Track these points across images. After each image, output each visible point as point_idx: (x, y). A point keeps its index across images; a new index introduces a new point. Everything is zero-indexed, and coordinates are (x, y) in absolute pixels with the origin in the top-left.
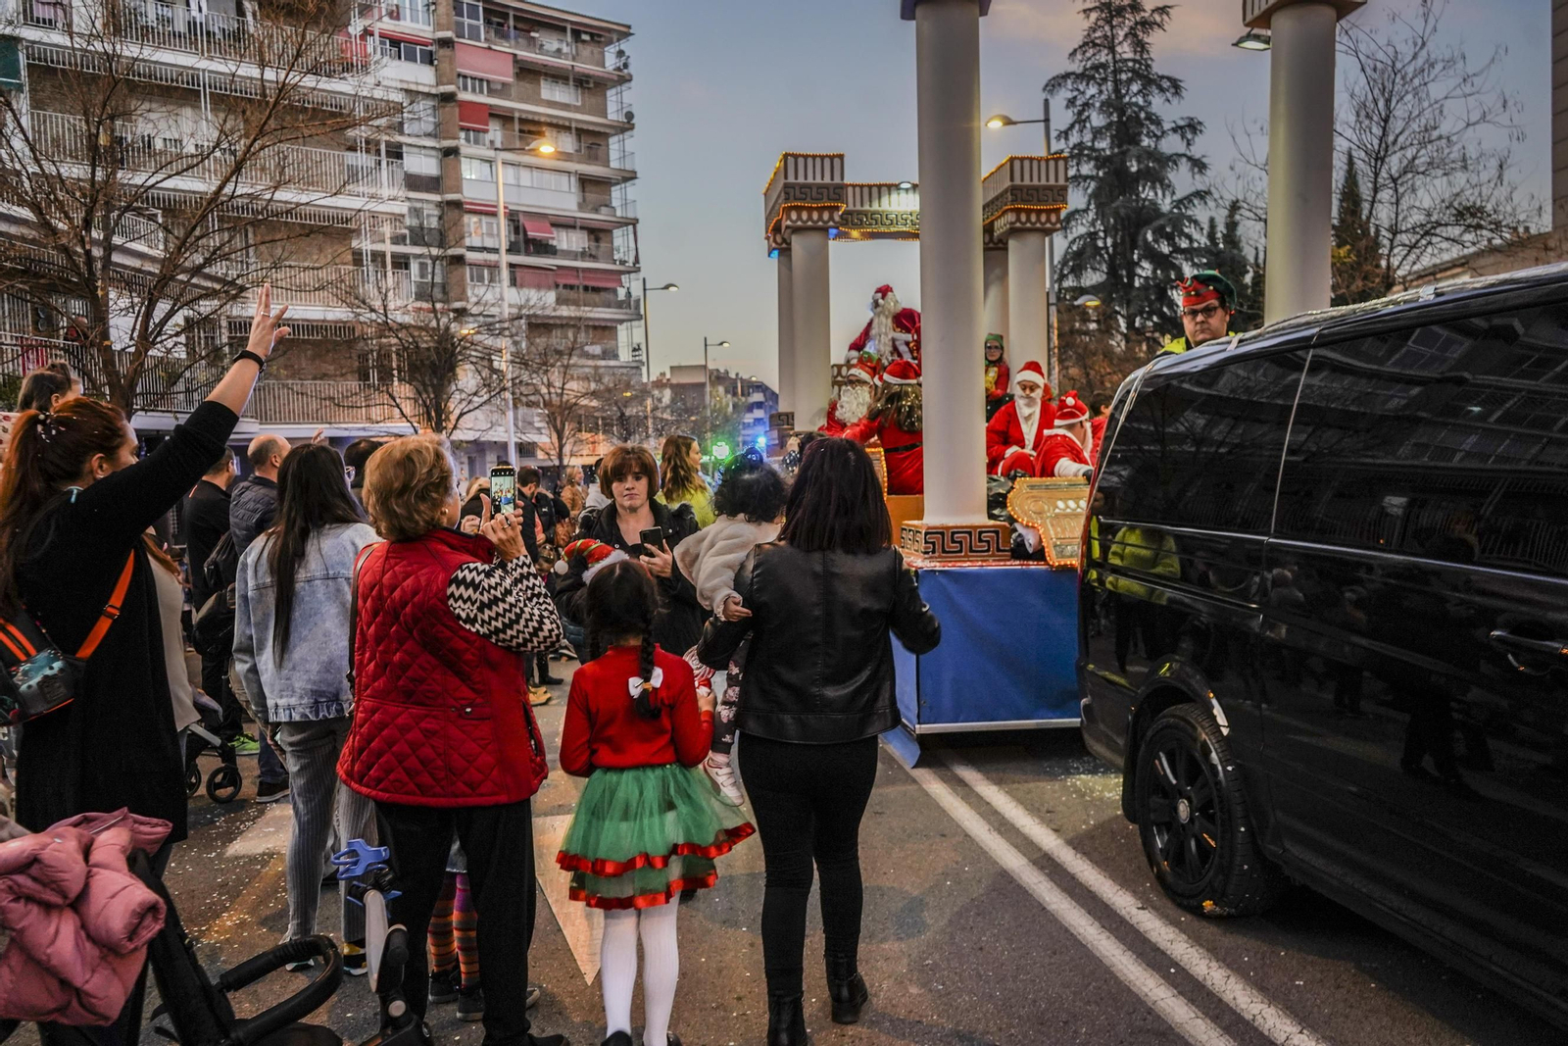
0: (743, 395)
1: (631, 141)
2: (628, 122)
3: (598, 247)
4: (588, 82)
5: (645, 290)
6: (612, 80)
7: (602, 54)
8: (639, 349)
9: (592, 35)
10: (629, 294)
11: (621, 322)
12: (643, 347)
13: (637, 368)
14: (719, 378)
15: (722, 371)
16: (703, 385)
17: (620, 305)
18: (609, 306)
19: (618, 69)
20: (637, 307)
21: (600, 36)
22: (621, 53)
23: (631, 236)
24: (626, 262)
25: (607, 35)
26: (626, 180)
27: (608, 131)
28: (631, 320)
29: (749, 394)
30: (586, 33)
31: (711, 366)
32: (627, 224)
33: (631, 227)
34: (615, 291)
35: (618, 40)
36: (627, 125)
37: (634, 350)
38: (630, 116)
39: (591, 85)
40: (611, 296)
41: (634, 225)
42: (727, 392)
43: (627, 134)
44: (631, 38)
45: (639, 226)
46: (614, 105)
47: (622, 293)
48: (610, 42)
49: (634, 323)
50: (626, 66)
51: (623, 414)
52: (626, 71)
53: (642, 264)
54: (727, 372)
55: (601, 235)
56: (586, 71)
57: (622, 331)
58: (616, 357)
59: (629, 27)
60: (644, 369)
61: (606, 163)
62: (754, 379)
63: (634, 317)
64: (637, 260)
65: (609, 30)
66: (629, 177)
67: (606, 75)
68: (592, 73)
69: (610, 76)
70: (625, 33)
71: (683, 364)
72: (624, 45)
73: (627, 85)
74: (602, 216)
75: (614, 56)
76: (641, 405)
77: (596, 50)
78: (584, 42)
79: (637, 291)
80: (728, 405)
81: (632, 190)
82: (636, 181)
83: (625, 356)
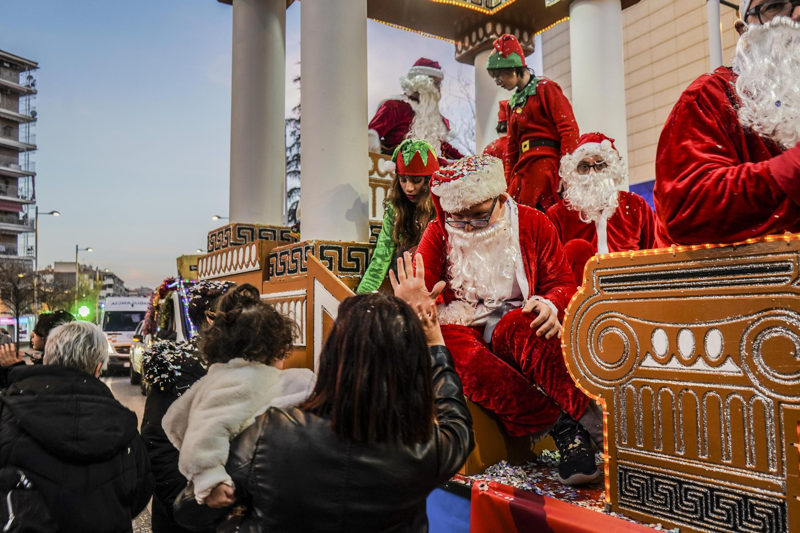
0: (100, 279)
1: (33, 129)
2: (33, 117)
3: (7, 187)
4: (7, 91)
5: (37, 213)
6: (23, 92)
7: (18, 76)
8: (32, 249)
9: (11, 64)
10: (26, 216)
11: (21, 232)
12: (34, 248)
13: (30, 260)
14: (85, 270)
15: (88, 266)
16: (74, 274)
17: (21, 223)
18: (12, 223)
19: (28, 86)
20: (32, 225)
21: (17, 66)
22: (30, 77)
23: (31, 183)
24: (25, 197)
25: (21, 66)
26: (29, 150)
27: (18, 120)
28: (27, 232)
29: (104, 280)
30: (7, 62)
31: (81, 262)
32: (28, 176)
33: (30, 178)
34: (17, 215)
35: (29, 70)
36: (32, 118)
37: (29, 250)
38: (34, 114)
39: (9, 93)
40: (14, 217)
41: (33, 177)
42: (90, 277)
43: (31, 124)
44: (37, 70)
45: (36, 178)
46: (23, 107)
47: (21, 215)
48: (23, 70)
49: (29, 234)
50: (33, 85)
51: (16, 288)
52: (33, 88)
53: (37, 199)
54: (91, 267)
55: (10, 180)
56: (6, 84)
57: (21, 238)
58: (15, 253)
59: (37, 64)
60: (34, 261)
61: (16, 138)
62: (107, 271)
63: (30, 230)
64: (34, 196)
65: (23, 64)
66: (32, 148)
67: (19, 89)
68: (9, 85)
69: (22, 89)
70: (33, 66)
71: (64, 261)
72: (32, 73)
73: (34, 96)
74: (12, 169)
75: (25, 79)
76: (30, 282)
77: (13, 74)
78: (5, 67)
79: (32, 215)
80: (90, 285)
81: (32, 156)
82: (36, 151)
83: (22, 253)
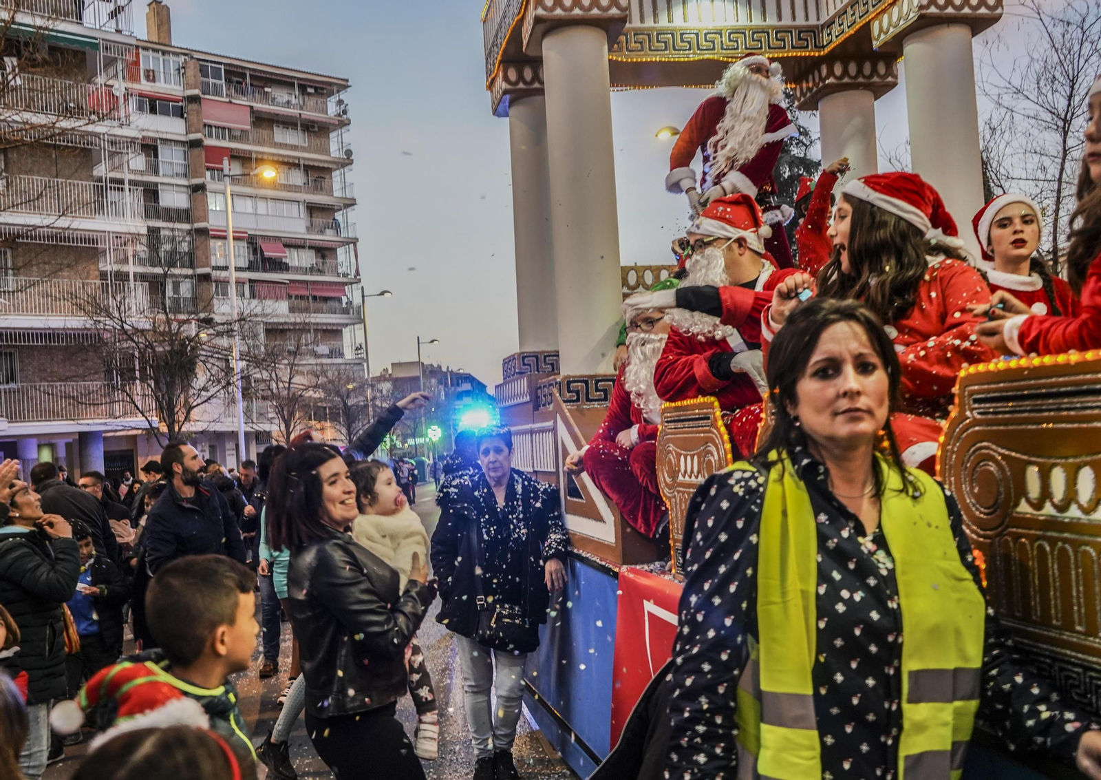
0: (452, 385)
1: (351, 174)
2: (348, 158)
3: (324, 263)
4: (313, 127)
5: (363, 296)
6: (334, 124)
7: (326, 104)
8: (361, 348)
9: (316, 89)
10: (349, 303)
11: (346, 325)
12: (364, 346)
13: (360, 364)
14: (433, 372)
15: (435, 365)
16: (417, 378)
17: (345, 311)
18: (335, 313)
19: (339, 115)
20: (359, 313)
21: (322, 89)
22: (340, 102)
23: (352, 253)
24: (348, 274)
25: (328, 88)
26: (347, 206)
27: (330, 166)
28: (354, 324)
29: (458, 385)
30: (311, 87)
31: (426, 362)
32: (348, 243)
33: (351, 246)
34: (339, 300)
35: (338, 92)
36: (347, 160)
37: (357, 349)
38: (349, 153)
39: (316, 129)
40: (336, 304)
41: (355, 244)
42: (440, 382)
43: (346, 169)
44: (348, 89)
45: (358, 244)
46: (334, 145)
47: (344, 300)
48: (331, 94)
49: (356, 326)
50: (345, 112)
51: (345, 404)
52: (345, 116)
53: (362, 276)
54: (440, 367)
55: (327, 253)
56: (312, 118)
57: (346, 332)
58: (341, 355)
59: (347, 81)
60: (365, 364)
61: (331, 192)
62: (461, 371)
63: (356, 321)
64: (357, 273)
65: (330, 84)
66: (350, 203)
67: (328, 121)
68: (316, 119)
69: (332, 121)
70: (343, 86)
71: (402, 361)
72: (343, 96)
73: (347, 127)
74: (329, 236)
75: (334, 105)
76: (361, 395)
77: (320, 100)
78: (309, 94)
79: (357, 300)
80: (439, 393)
81: (352, 214)
82: (355, 207)
83: (349, 354)
